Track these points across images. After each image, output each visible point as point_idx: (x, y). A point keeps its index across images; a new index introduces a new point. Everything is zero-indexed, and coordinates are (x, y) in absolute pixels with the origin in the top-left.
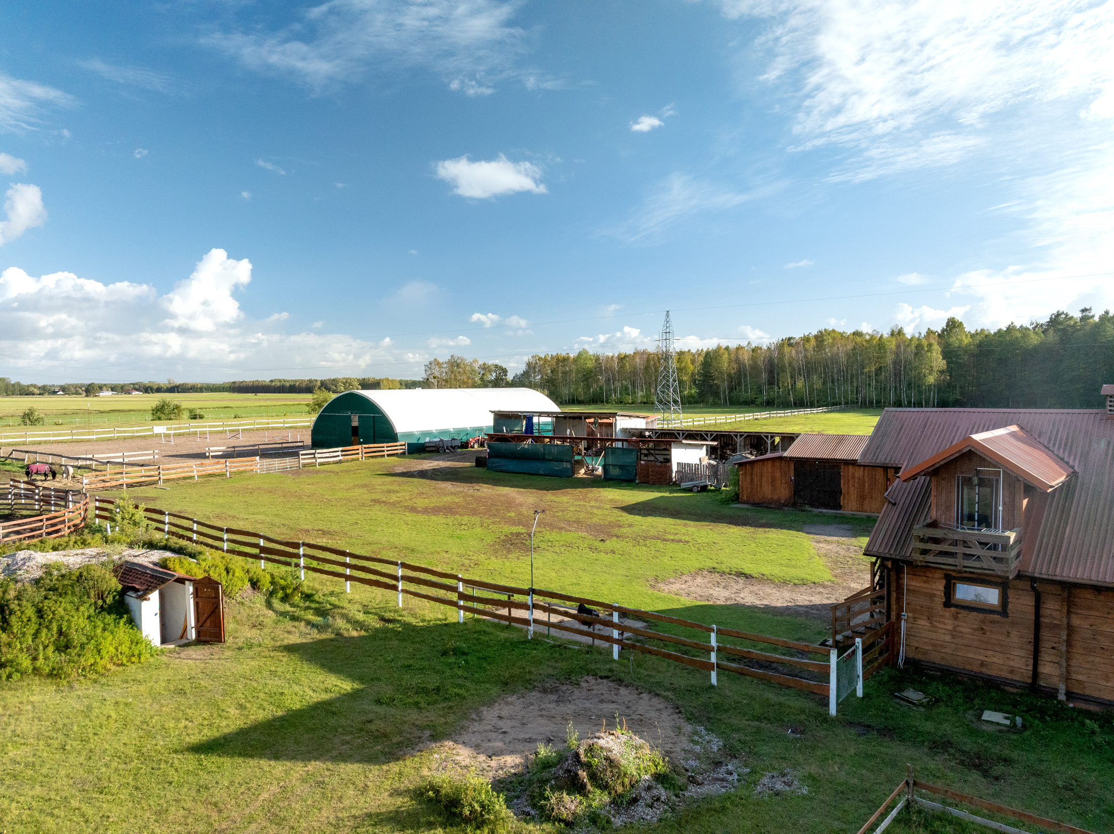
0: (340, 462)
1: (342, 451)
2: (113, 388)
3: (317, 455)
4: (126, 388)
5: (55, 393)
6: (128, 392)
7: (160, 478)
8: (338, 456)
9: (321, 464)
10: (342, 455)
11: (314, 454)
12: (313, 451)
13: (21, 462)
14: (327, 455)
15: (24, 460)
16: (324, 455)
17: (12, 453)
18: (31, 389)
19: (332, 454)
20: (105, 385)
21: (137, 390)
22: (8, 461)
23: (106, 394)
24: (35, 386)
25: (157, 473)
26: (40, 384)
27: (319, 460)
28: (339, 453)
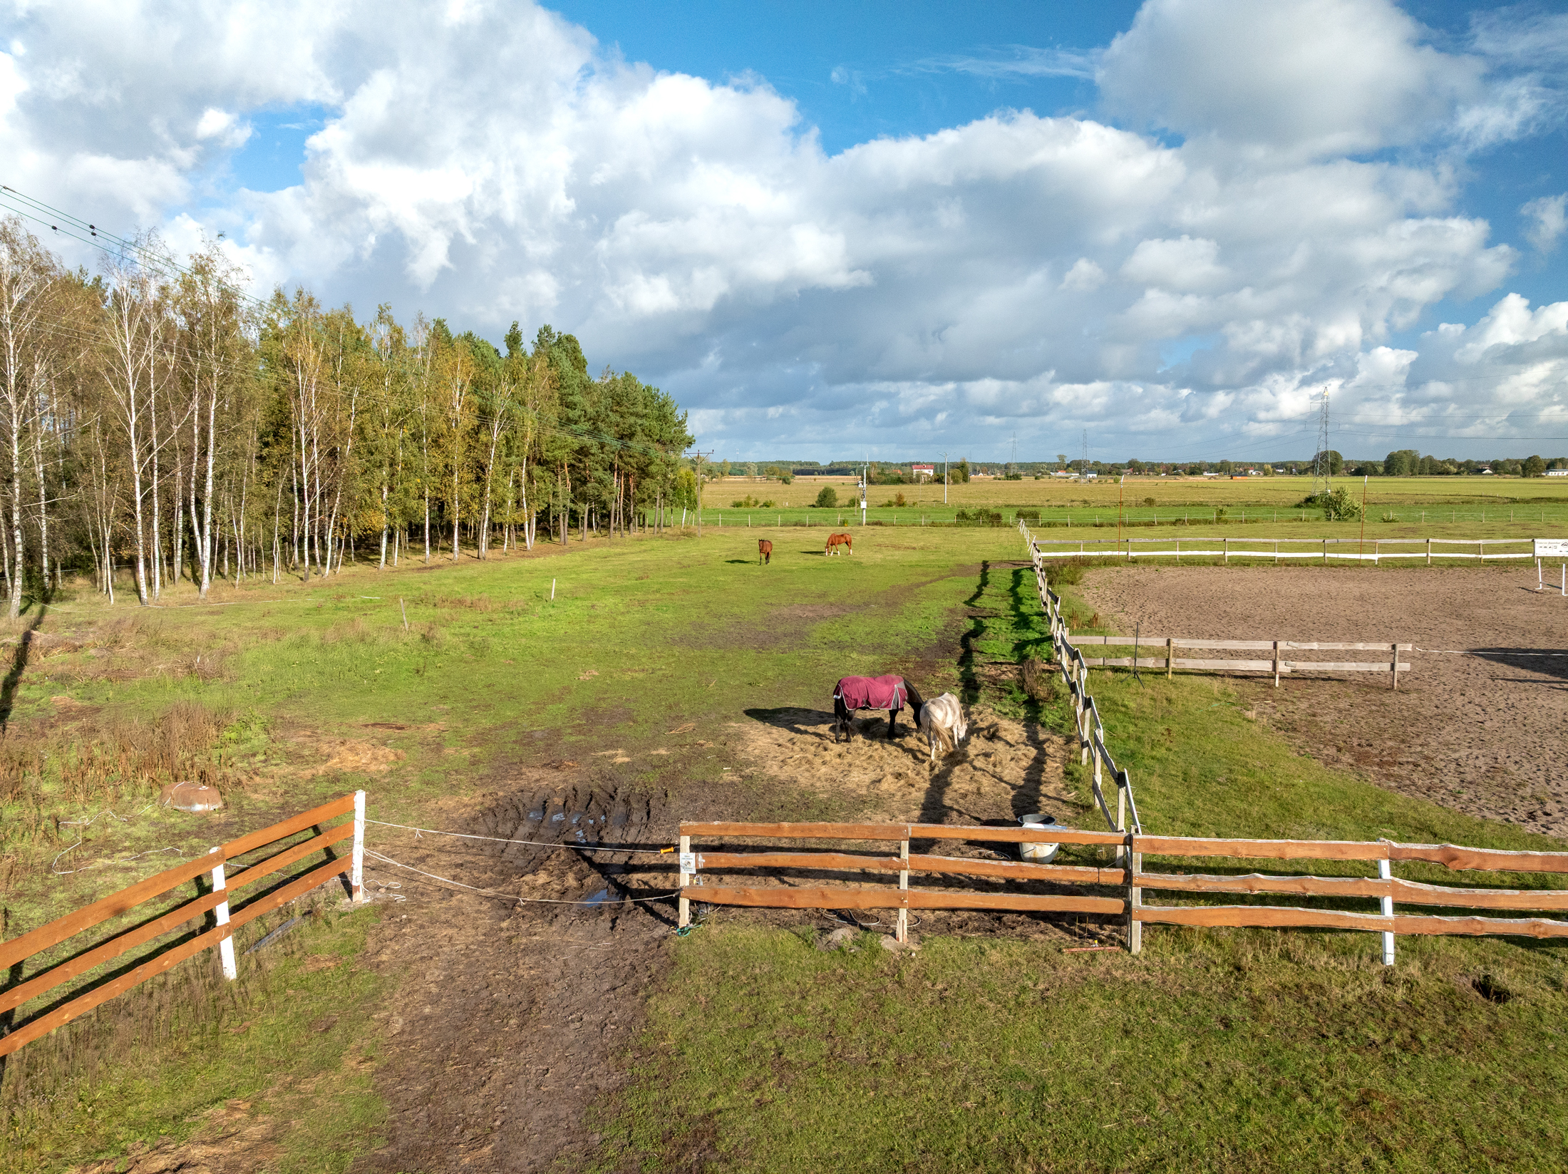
5: (1479, 471)
24: (1452, 462)
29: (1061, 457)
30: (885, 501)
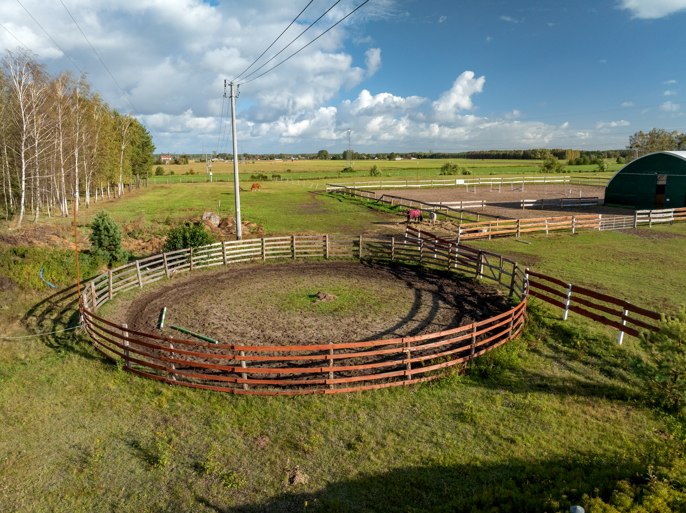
0: (671, 223)
1: (675, 212)
2: (402, 156)
3: (651, 215)
4: (408, 155)
5: (374, 158)
6: (409, 158)
7: (518, 231)
8: (670, 217)
9: (653, 224)
10: (674, 216)
11: (649, 214)
12: (648, 211)
13: (388, 204)
14: (661, 215)
15: (390, 203)
16: (658, 216)
17: (382, 197)
18: (363, 156)
19: (665, 215)
20: (398, 154)
21: (414, 157)
22: (380, 203)
23: (398, 159)
24: (365, 154)
25: (516, 226)
26: (366, 154)
27: (652, 221)
28: (672, 214)
29: (214, 152)
30: (185, 172)
